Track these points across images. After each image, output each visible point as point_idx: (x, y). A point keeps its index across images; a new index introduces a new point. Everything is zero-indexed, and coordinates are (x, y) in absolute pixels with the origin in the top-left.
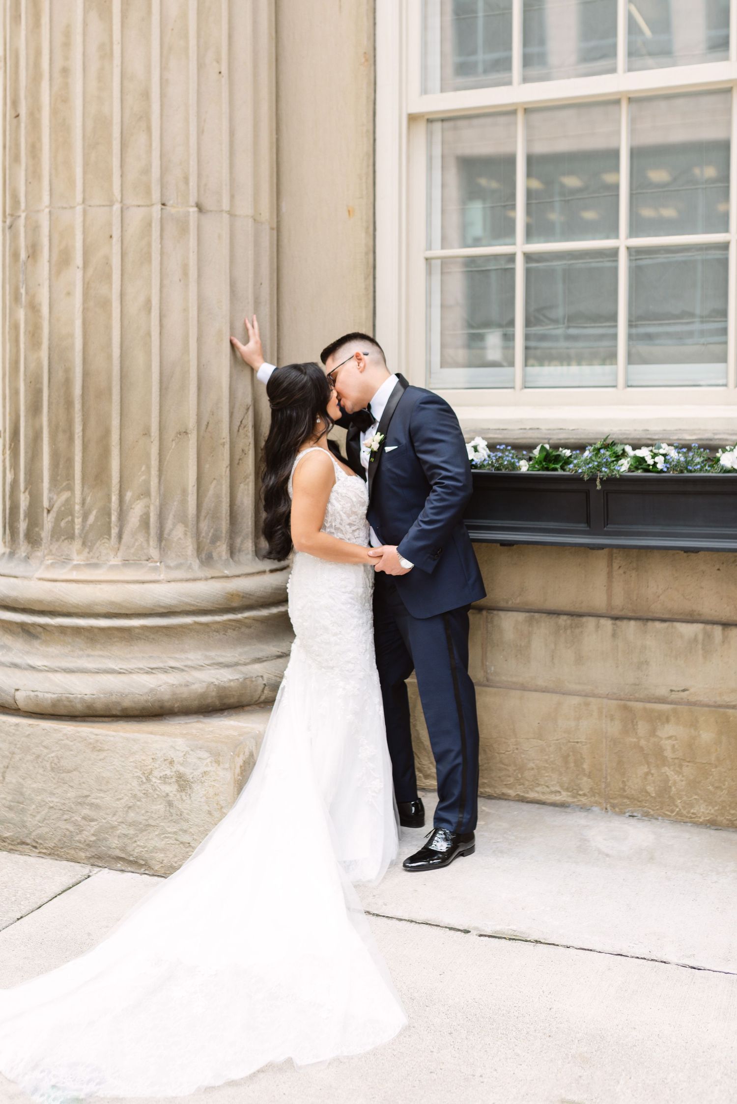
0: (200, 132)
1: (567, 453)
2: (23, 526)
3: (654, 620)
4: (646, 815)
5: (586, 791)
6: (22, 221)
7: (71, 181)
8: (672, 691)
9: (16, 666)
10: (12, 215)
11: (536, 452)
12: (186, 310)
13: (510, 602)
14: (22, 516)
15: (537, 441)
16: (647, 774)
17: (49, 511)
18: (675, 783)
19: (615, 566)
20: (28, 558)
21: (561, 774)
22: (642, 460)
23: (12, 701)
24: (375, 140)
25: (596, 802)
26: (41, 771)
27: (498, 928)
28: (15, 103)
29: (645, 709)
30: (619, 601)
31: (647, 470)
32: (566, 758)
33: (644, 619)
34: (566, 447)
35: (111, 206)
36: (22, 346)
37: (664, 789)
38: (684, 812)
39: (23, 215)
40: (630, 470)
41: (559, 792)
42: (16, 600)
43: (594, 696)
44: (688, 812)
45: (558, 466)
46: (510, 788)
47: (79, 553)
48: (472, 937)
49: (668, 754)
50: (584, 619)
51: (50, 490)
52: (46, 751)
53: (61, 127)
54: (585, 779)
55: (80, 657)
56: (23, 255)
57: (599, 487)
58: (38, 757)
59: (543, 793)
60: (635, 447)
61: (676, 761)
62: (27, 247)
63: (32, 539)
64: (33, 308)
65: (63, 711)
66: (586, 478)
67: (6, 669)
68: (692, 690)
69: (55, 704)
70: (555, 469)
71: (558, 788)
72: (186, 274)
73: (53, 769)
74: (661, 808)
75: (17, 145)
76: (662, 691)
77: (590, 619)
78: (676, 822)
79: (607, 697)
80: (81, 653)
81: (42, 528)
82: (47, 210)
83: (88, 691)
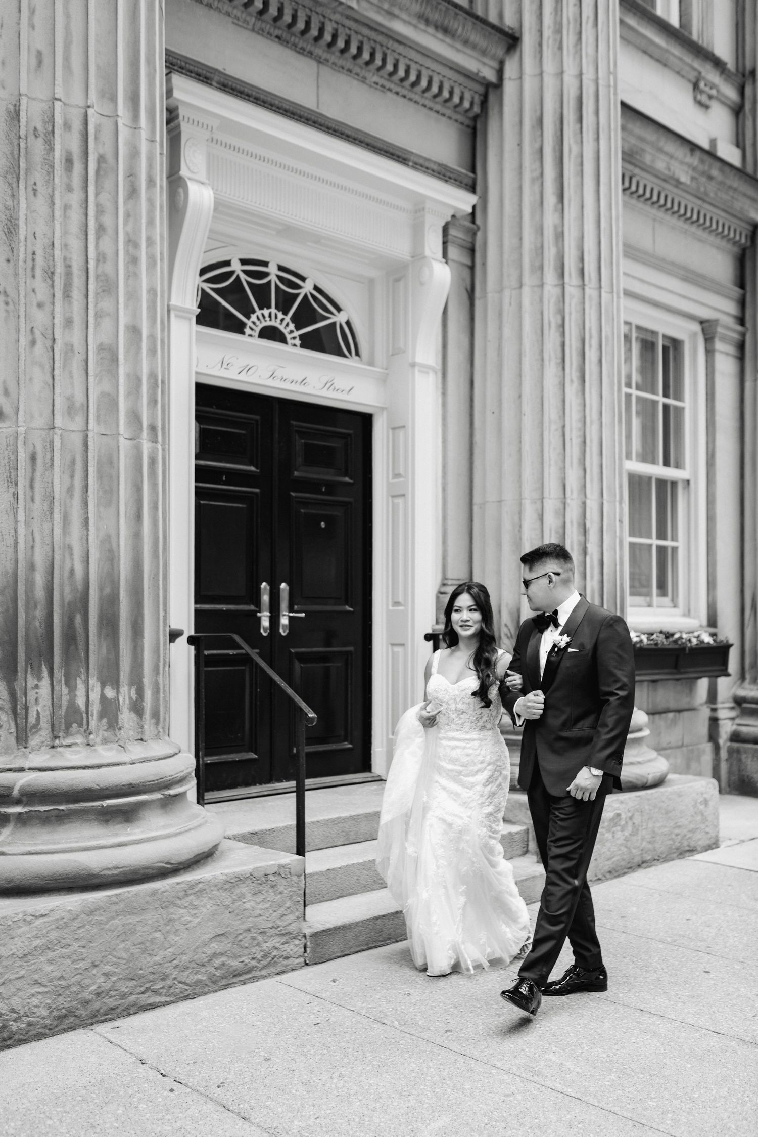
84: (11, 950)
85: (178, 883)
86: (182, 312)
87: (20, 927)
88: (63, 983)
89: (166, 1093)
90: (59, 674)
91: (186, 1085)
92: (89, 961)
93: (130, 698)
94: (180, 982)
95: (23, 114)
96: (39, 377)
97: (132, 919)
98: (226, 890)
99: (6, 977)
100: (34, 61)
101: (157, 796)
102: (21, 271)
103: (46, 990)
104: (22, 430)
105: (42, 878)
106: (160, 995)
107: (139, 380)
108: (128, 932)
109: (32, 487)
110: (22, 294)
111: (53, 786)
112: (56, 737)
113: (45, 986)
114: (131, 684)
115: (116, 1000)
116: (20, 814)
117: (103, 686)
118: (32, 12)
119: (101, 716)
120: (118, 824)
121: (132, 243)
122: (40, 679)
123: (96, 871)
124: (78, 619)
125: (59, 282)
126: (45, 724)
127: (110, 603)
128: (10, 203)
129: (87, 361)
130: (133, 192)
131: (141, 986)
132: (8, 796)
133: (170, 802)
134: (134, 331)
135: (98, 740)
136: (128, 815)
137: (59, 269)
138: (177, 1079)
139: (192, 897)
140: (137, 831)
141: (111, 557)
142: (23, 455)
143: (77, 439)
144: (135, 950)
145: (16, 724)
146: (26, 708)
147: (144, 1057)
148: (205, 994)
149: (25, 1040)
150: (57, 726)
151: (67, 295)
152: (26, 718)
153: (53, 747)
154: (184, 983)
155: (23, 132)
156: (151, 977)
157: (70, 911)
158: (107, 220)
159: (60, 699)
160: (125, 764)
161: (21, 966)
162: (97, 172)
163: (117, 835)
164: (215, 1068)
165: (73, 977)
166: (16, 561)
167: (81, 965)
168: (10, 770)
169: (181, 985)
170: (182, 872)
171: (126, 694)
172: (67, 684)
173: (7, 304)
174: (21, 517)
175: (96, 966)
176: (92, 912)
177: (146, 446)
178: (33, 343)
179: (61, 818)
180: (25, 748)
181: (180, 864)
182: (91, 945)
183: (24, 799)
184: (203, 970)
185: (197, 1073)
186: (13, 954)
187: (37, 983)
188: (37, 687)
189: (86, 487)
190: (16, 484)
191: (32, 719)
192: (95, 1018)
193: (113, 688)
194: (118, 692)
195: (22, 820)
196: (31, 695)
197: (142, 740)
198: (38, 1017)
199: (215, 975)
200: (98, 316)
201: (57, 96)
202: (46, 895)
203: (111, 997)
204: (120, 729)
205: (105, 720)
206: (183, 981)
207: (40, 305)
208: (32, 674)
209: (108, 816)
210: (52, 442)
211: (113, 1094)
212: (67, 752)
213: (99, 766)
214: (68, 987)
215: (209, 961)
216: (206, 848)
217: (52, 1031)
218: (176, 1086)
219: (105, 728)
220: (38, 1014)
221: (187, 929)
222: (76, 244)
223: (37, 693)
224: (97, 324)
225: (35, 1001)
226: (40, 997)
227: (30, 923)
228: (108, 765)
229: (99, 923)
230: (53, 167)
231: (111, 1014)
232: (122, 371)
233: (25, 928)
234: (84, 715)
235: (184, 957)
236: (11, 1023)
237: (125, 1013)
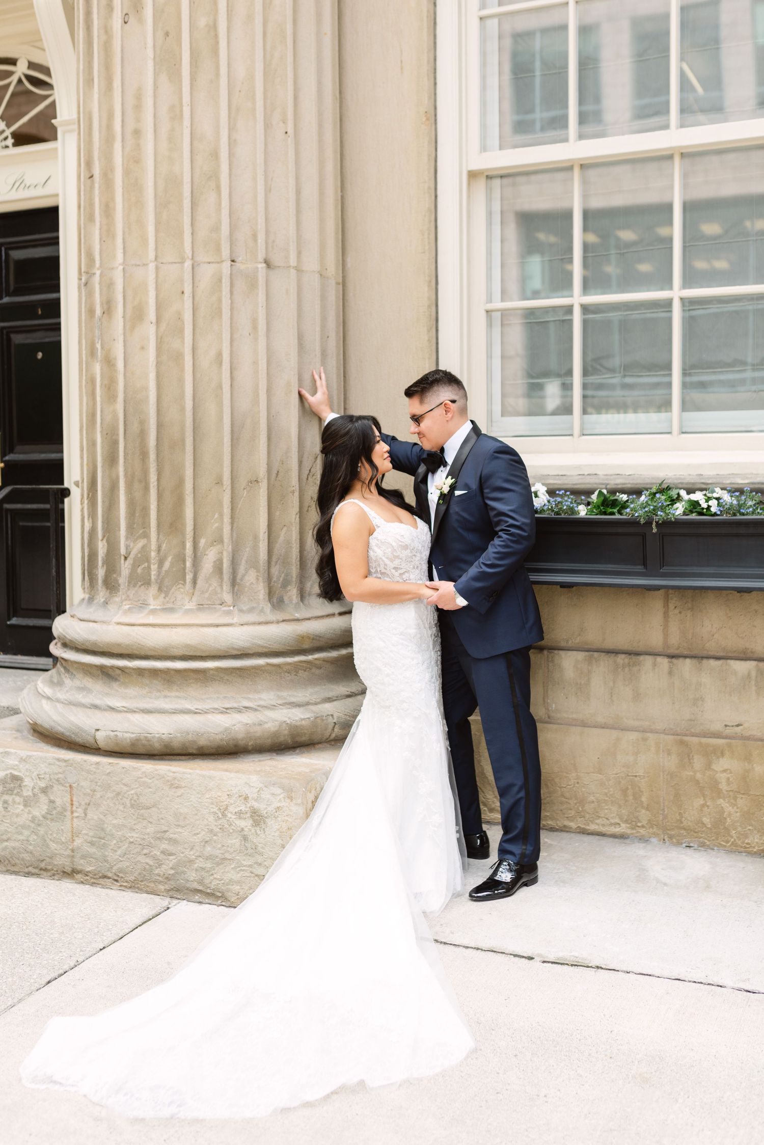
0: (268, 190)
1: (624, 497)
2: (101, 572)
3: (708, 657)
4: (703, 845)
5: (645, 822)
6: (97, 278)
7: (144, 240)
8: (726, 726)
9: (96, 707)
10: (87, 273)
11: (594, 497)
12: (255, 363)
13: (570, 642)
14: (100, 563)
15: (595, 486)
16: (703, 806)
17: (126, 558)
18: (730, 815)
19: (671, 606)
20: (106, 603)
21: (620, 807)
22: (696, 504)
23: (93, 741)
24: (436, 197)
25: (654, 834)
26: (121, 808)
27: (561, 955)
28: (89, 164)
29: (700, 744)
30: (675, 640)
31: (701, 514)
32: (624, 791)
33: (700, 657)
34: (623, 491)
35: (182, 263)
36: (98, 399)
37: (720, 821)
38: (739, 843)
39: (98, 273)
40: (684, 514)
41: (619, 824)
42: (95, 644)
43: (652, 731)
44: (743, 842)
45: (615, 510)
46: (572, 821)
47: (155, 598)
48: (536, 963)
49: (724, 786)
50: (642, 658)
51: (127, 538)
52: (125, 788)
53: (134, 186)
54: (644, 811)
55: (157, 698)
56: (98, 312)
57: (655, 530)
58: (118, 794)
59: (603, 825)
60: (689, 492)
61: (731, 793)
62: (102, 304)
63: (111, 585)
64: (109, 362)
65: (141, 750)
66: (642, 521)
67: (88, 710)
68: (746, 725)
69: (134, 743)
70: (613, 514)
71: (617, 821)
72: (255, 328)
73: (132, 806)
74: (717, 839)
75: (91, 205)
76: (717, 727)
77: (647, 657)
78: (731, 852)
79: (664, 732)
80: (158, 694)
81: (120, 575)
82: (121, 267)
83: (165, 731)
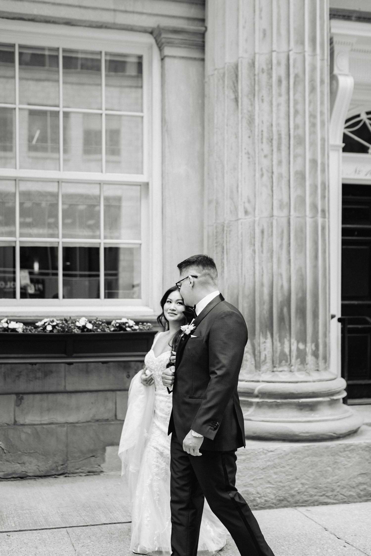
84: (257, 465)
85: (340, 444)
86: (334, 147)
87: (261, 455)
88: (282, 484)
89: (341, 547)
90: (276, 336)
91: (352, 546)
92: (294, 476)
93: (312, 349)
94: (341, 494)
95: (257, 64)
96: (265, 191)
97: (316, 459)
98: (367, 451)
99: (255, 477)
100: (262, 35)
101: (327, 399)
102: (256, 141)
103: (274, 486)
104: (257, 219)
105: (270, 433)
106: (330, 498)
107: (316, 187)
108: (313, 465)
109: (262, 246)
110: (257, 152)
111: (274, 390)
112: (274, 367)
113: (273, 484)
114: (312, 342)
115: (307, 497)
116: (258, 402)
117: (298, 342)
118: (261, 10)
119: (297, 357)
120: (307, 411)
121: (313, 116)
122: (266, 338)
123: (297, 433)
124: (285, 310)
125: (275, 143)
126: (269, 360)
127: (302, 301)
128: (250, 109)
129: (289, 181)
130: (313, 89)
131: (320, 493)
132: (252, 393)
133: (333, 403)
134: (314, 162)
135: (296, 369)
136: (312, 407)
137: (275, 137)
138: (347, 542)
139: (347, 452)
140: (317, 416)
141: (302, 279)
142: (258, 231)
143: (284, 221)
144: (317, 474)
145: (255, 360)
146: (260, 352)
147: (326, 527)
148: (355, 502)
149: (263, 508)
150: (275, 362)
151: (279, 149)
152: (260, 357)
153: (273, 371)
154: (343, 495)
155: (256, 72)
156: (326, 489)
157: (284, 451)
158: (300, 107)
159: (276, 348)
160: (309, 382)
161: (262, 473)
162: (295, 83)
163: (306, 417)
164: (367, 540)
165: (286, 482)
166: (255, 282)
167: (290, 477)
168: (253, 381)
169: (342, 496)
170: (341, 439)
171: (310, 347)
172: (280, 341)
173: (249, 158)
174: (257, 261)
175: (297, 479)
176: (295, 453)
177: (320, 220)
178: (262, 175)
179: (278, 406)
180: (260, 371)
181: (341, 434)
182: (296, 468)
183: (260, 395)
184: (353, 490)
185: (358, 541)
186: (258, 467)
187: (269, 482)
188: (265, 342)
189: (289, 244)
190: (254, 245)
191: (263, 358)
192: (297, 504)
193: (303, 344)
194: (306, 346)
195: (259, 405)
196: (262, 346)
197: (318, 370)
198: (270, 498)
199: (360, 494)
200: (295, 157)
201: (274, 49)
202: (272, 442)
203: (305, 495)
204: (307, 364)
205: (299, 360)
206: (343, 493)
207: (265, 156)
208: (263, 336)
209: (302, 407)
210: (272, 223)
211: (313, 542)
212: (280, 374)
213: (297, 382)
214: (284, 487)
215: (357, 486)
216: (354, 428)
217: (276, 506)
218: (346, 544)
219: (299, 363)
220: (270, 497)
221: (345, 468)
222: (283, 123)
223: (265, 345)
224: (295, 161)
225: (268, 491)
226: (271, 489)
227: (266, 454)
228: (301, 382)
229: (299, 458)
230: (271, 86)
231: (305, 504)
232: (308, 183)
233: (263, 456)
234: (289, 357)
235: (343, 482)
236: (257, 499)
237: (312, 504)
